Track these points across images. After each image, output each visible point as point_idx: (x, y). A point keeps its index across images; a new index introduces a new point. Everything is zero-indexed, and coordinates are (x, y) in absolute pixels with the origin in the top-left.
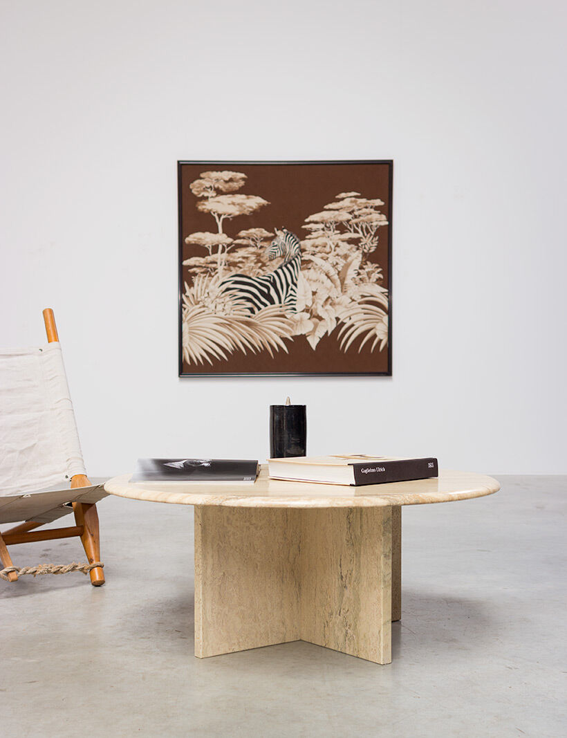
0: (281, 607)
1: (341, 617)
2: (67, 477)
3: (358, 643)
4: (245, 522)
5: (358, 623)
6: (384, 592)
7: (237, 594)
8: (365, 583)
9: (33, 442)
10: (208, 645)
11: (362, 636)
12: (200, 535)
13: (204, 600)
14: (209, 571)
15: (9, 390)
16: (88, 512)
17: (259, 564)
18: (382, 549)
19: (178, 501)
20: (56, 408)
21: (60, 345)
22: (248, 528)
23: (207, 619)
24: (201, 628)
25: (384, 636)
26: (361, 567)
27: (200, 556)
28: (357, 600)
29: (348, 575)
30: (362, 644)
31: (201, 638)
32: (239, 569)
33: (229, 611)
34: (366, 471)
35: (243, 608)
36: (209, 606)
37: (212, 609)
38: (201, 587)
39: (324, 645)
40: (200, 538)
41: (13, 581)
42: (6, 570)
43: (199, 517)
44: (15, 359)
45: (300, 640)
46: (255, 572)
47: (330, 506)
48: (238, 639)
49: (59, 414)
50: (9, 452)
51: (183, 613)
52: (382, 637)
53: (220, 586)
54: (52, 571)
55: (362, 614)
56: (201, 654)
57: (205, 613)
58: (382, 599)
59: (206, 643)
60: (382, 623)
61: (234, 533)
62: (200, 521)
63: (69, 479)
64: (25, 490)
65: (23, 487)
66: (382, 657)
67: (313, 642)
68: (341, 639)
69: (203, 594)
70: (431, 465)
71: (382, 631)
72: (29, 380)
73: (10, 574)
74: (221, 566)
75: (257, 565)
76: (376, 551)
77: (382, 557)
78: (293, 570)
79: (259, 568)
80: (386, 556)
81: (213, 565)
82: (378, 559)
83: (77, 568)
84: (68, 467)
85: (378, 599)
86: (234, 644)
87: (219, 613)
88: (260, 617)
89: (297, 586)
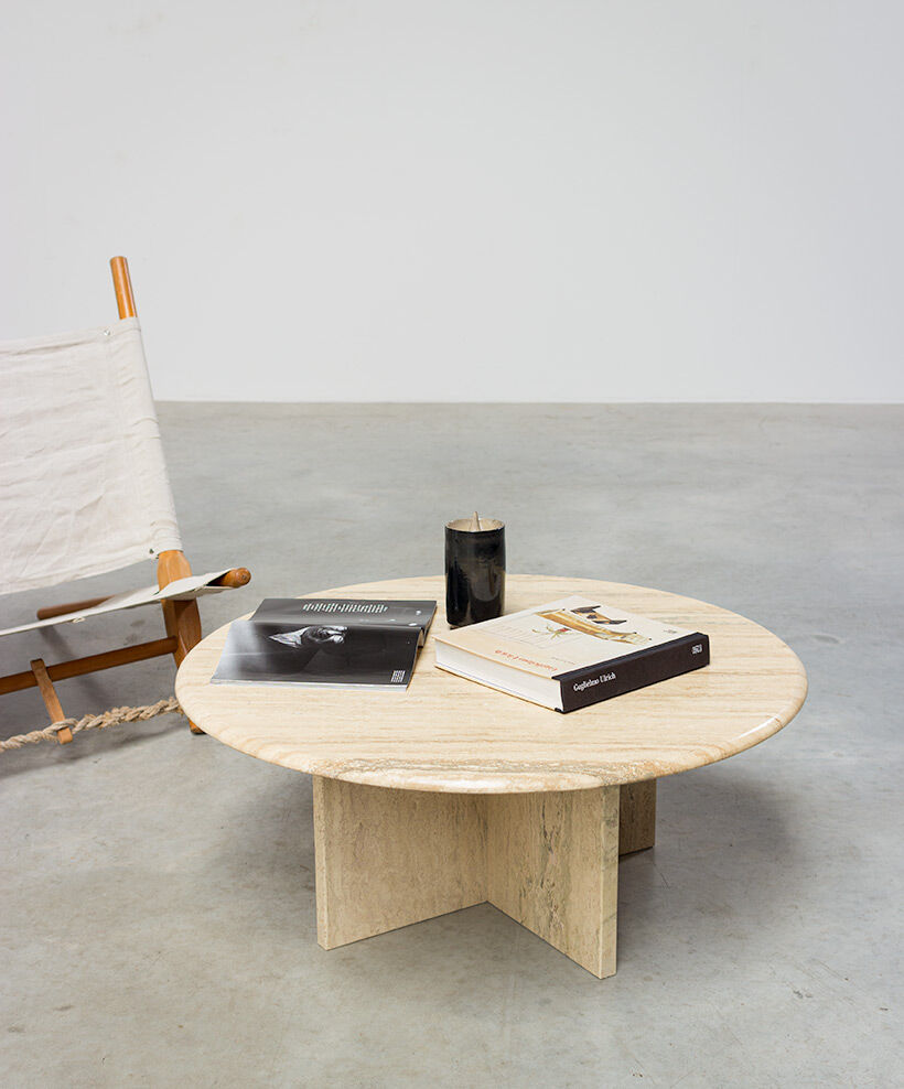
0: (455, 859)
1: (544, 891)
2: (151, 552)
3: (567, 936)
5: (567, 908)
6: (605, 876)
7: (382, 851)
8: (578, 854)
9: (95, 496)
10: (338, 930)
11: (573, 929)
13: (330, 868)
14: (336, 825)
15: (57, 410)
16: (183, 616)
18: (603, 814)
20: (134, 435)
21: (138, 322)
23: (334, 895)
24: (326, 908)
25: (604, 939)
26: (573, 829)
27: (322, 805)
28: (567, 875)
29: (554, 834)
30: (573, 939)
31: (326, 922)
32: (386, 814)
33: (369, 878)
34: (581, 687)
35: (392, 870)
36: (337, 874)
37: (343, 880)
39: (520, 921)
41: (65, 743)
42: (54, 727)
44: (67, 352)
45: (487, 904)
46: (413, 815)
47: (506, 792)
48: (386, 916)
49: (138, 444)
50: (60, 514)
52: (601, 941)
53: (354, 844)
54: (128, 718)
55: (572, 896)
56: (328, 945)
57: (331, 886)
58: (602, 884)
59: (335, 928)
60: (602, 920)
63: (154, 556)
64: (87, 573)
65: (82, 569)
66: (600, 968)
67: (504, 911)
68: (544, 921)
69: (328, 858)
70: (696, 650)
71: (601, 931)
72: (89, 388)
73: (60, 733)
74: (356, 815)
76: (595, 813)
77: (603, 824)
79: (418, 808)
80: (608, 823)
81: (343, 816)
82: (597, 825)
83: (168, 709)
84: (154, 535)
85: (597, 883)
86: (380, 923)
87: (354, 883)
88: (420, 879)
89: (482, 824)
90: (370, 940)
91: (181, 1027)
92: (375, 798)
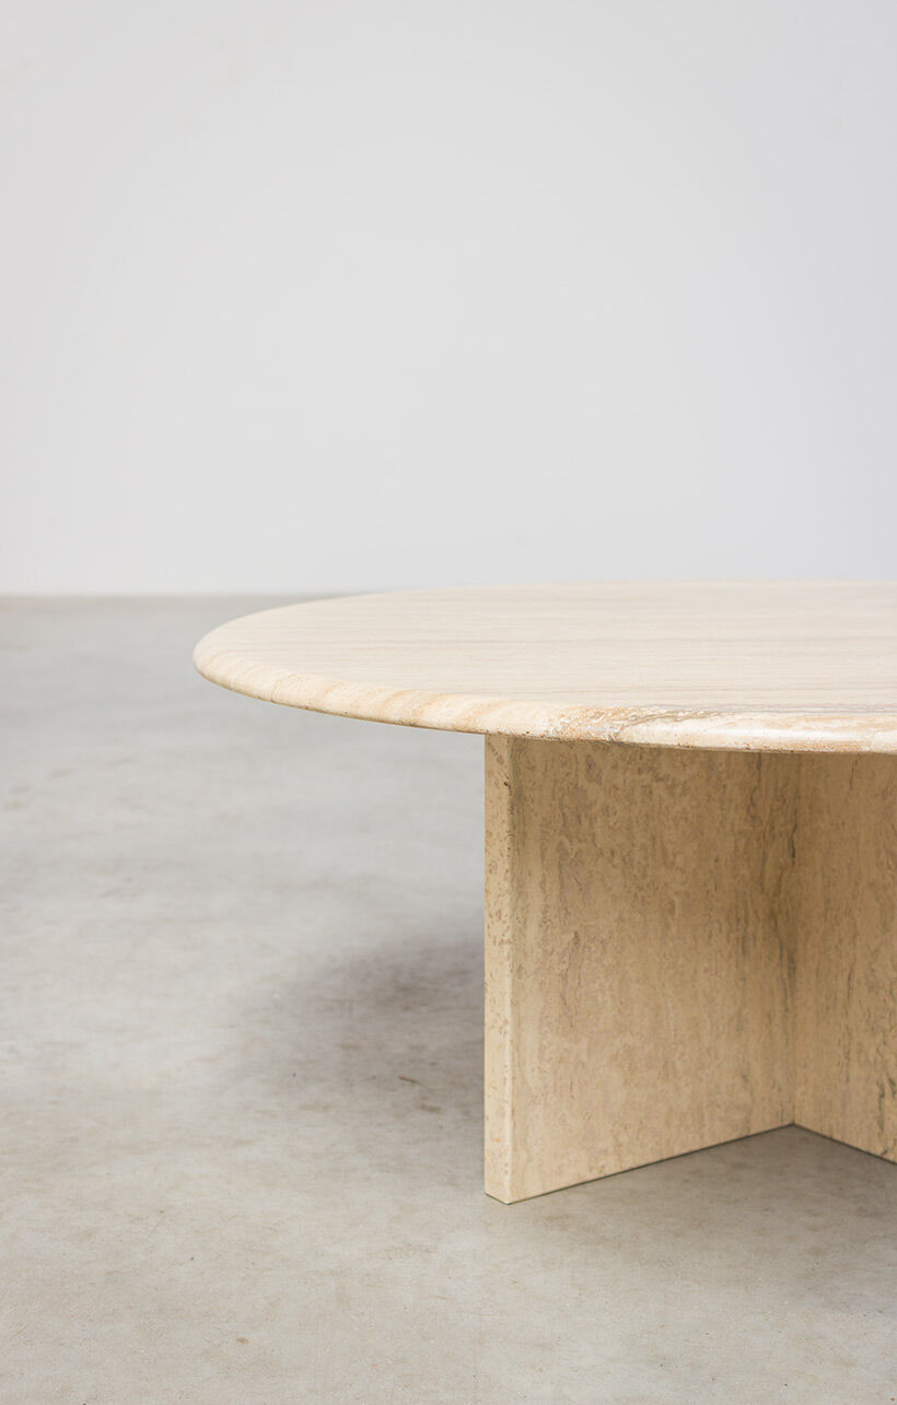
0: (739, 1029)
4: (640, 771)
7: (612, 996)
10: (530, 1159)
12: (505, 816)
13: (519, 1023)
14: (533, 930)
17: (677, 900)
19: (462, 723)
22: (648, 792)
23: (524, 1081)
24: (508, 1110)
27: (506, 885)
31: (508, 1142)
32: (621, 919)
33: (589, 1053)
35: (629, 1039)
36: (530, 1039)
37: (542, 1050)
38: (508, 981)
39: (878, 1151)
40: (506, 827)
43: (500, 760)
45: (792, 1125)
46: (667, 926)
48: (616, 1138)
51: (407, 1008)
53: (564, 976)
56: (508, 1192)
57: (518, 1063)
59: (524, 1155)
61: (606, 810)
62: (504, 773)
67: (837, 1137)
69: (514, 1003)
74: (568, 913)
75: (672, 903)
78: (773, 915)
79: (676, 913)
81: (545, 912)
86: (605, 1152)
87: (561, 1060)
88: (678, 1063)
89: (785, 961)
90: (589, 1188)
91: (242, 1341)
92: (603, 880)
